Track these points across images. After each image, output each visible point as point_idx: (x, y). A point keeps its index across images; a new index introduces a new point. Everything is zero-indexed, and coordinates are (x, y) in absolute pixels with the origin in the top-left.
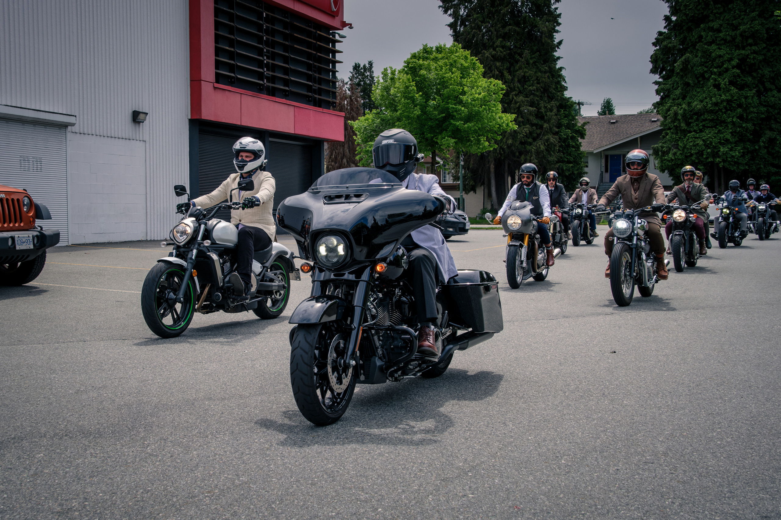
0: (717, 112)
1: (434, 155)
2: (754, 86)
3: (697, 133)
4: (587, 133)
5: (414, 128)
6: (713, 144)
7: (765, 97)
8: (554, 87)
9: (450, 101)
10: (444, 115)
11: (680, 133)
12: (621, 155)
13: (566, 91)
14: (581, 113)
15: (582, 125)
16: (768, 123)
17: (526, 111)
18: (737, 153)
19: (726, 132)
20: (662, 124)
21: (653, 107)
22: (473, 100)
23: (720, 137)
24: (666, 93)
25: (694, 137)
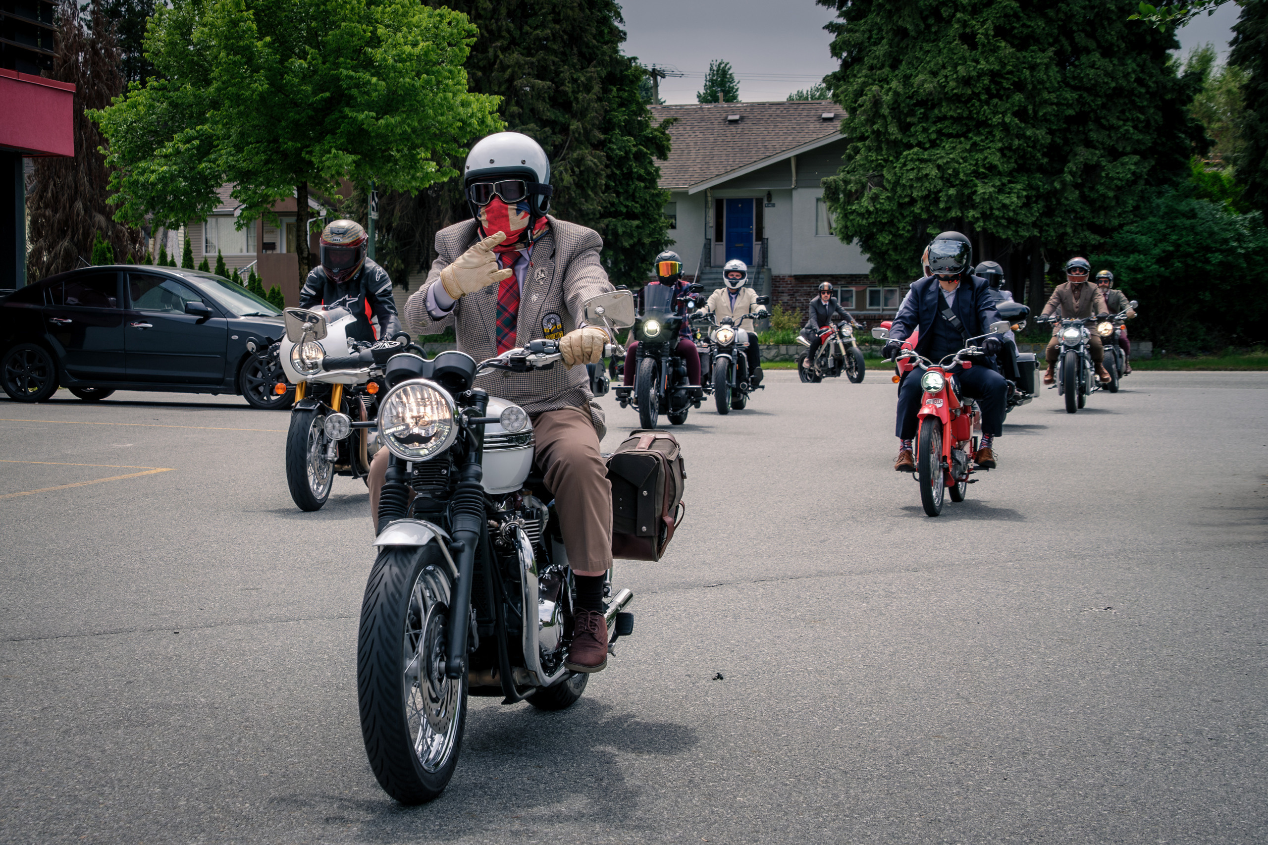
0: (969, 99)
1: (303, 194)
2: (1051, 40)
3: (926, 149)
4: (674, 144)
5: (254, 127)
6: (961, 176)
7: (1076, 66)
8: (594, 31)
9: (342, 59)
10: (328, 94)
11: (887, 149)
12: (752, 200)
13: (624, 43)
14: (660, 97)
15: (661, 126)
16: (1081, 129)
17: (528, 89)
18: (1015, 199)
19: (989, 148)
20: (846, 127)
21: (824, 85)
22: (399, 59)
23: (977, 160)
24: (855, 53)
25: (918, 160)
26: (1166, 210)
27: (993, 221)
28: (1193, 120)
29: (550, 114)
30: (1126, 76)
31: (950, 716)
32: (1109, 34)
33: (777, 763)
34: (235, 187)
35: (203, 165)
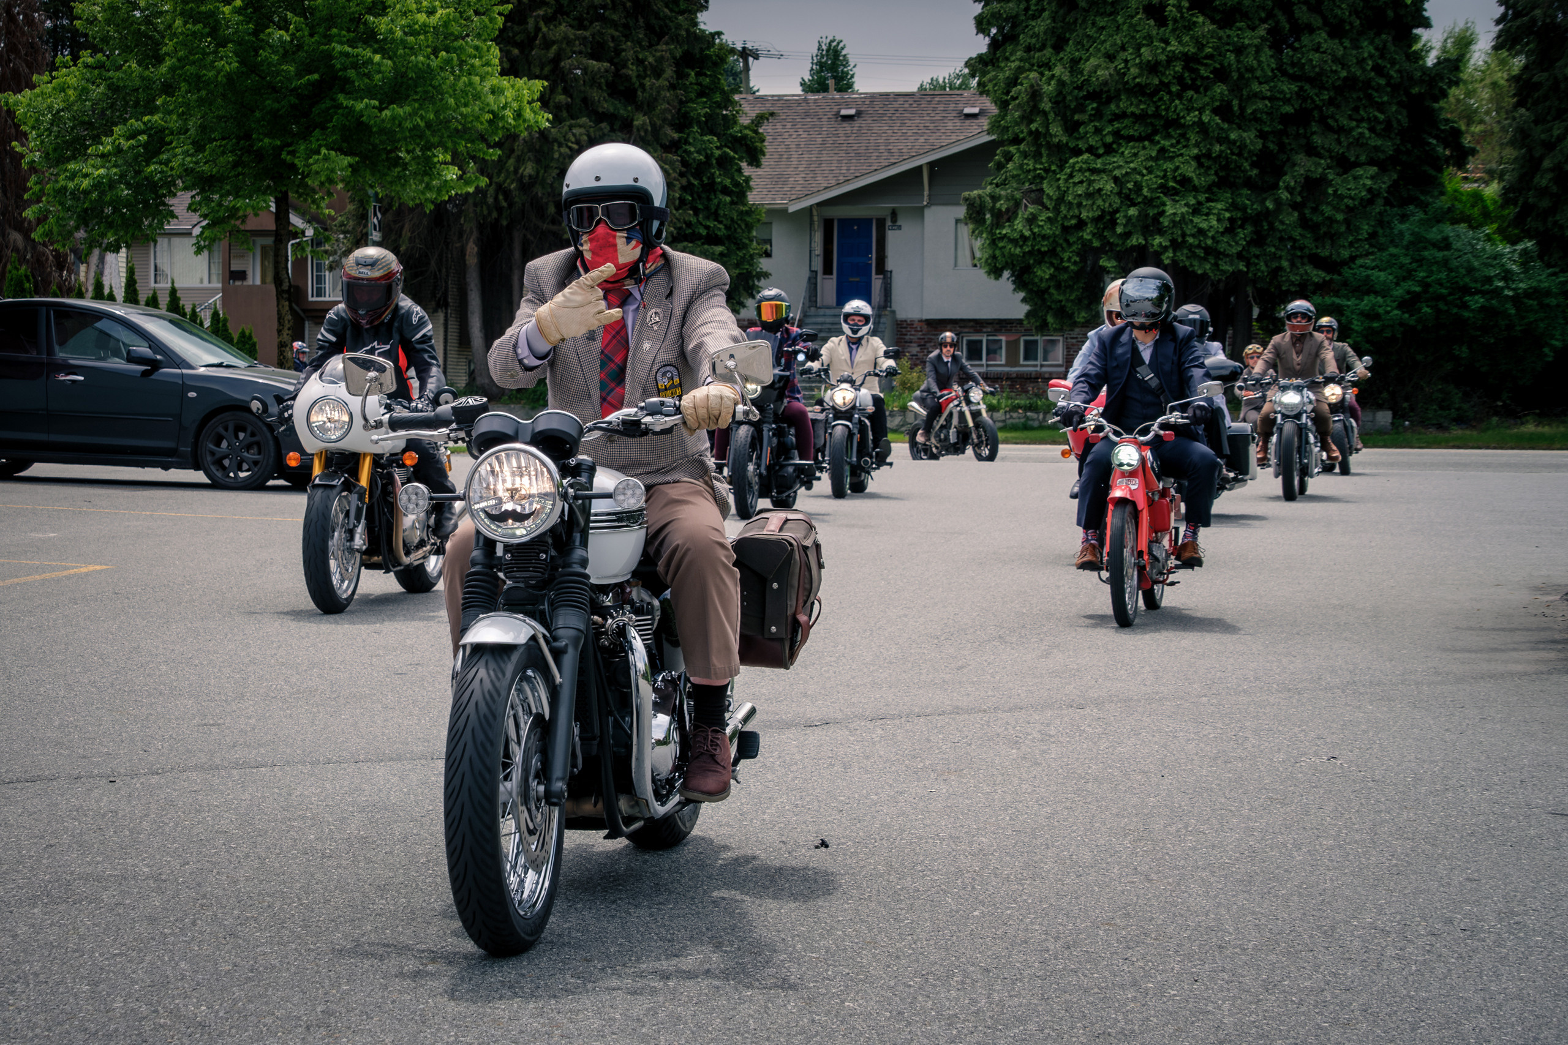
0: (1156, 91)
1: (283, 207)
2: (1263, 15)
3: (1099, 156)
4: (769, 147)
5: (219, 118)
6: (1145, 191)
7: (1295, 50)
9: (335, 31)
10: (316, 76)
11: (1048, 155)
12: (870, 220)
13: (705, 13)
14: (751, 85)
15: (753, 122)
16: (1301, 131)
17: (579, 72)
18: (1215, 223)
19: (1181, 155)
20: (995, 126)
21: (966, 71)
22: (410, 31)
23: (1165, 171)
24: (1007, 28)
25: (1089, 170)
26: (1412, 239)
27: (1185, 251)
28: (1447, 121)
29: (607, 105)
30: (1361, 62)
31: (1124, 897)
32: (1339, 7)
33: (898, 957)
34: (193, 197)
35: (152, 168)
